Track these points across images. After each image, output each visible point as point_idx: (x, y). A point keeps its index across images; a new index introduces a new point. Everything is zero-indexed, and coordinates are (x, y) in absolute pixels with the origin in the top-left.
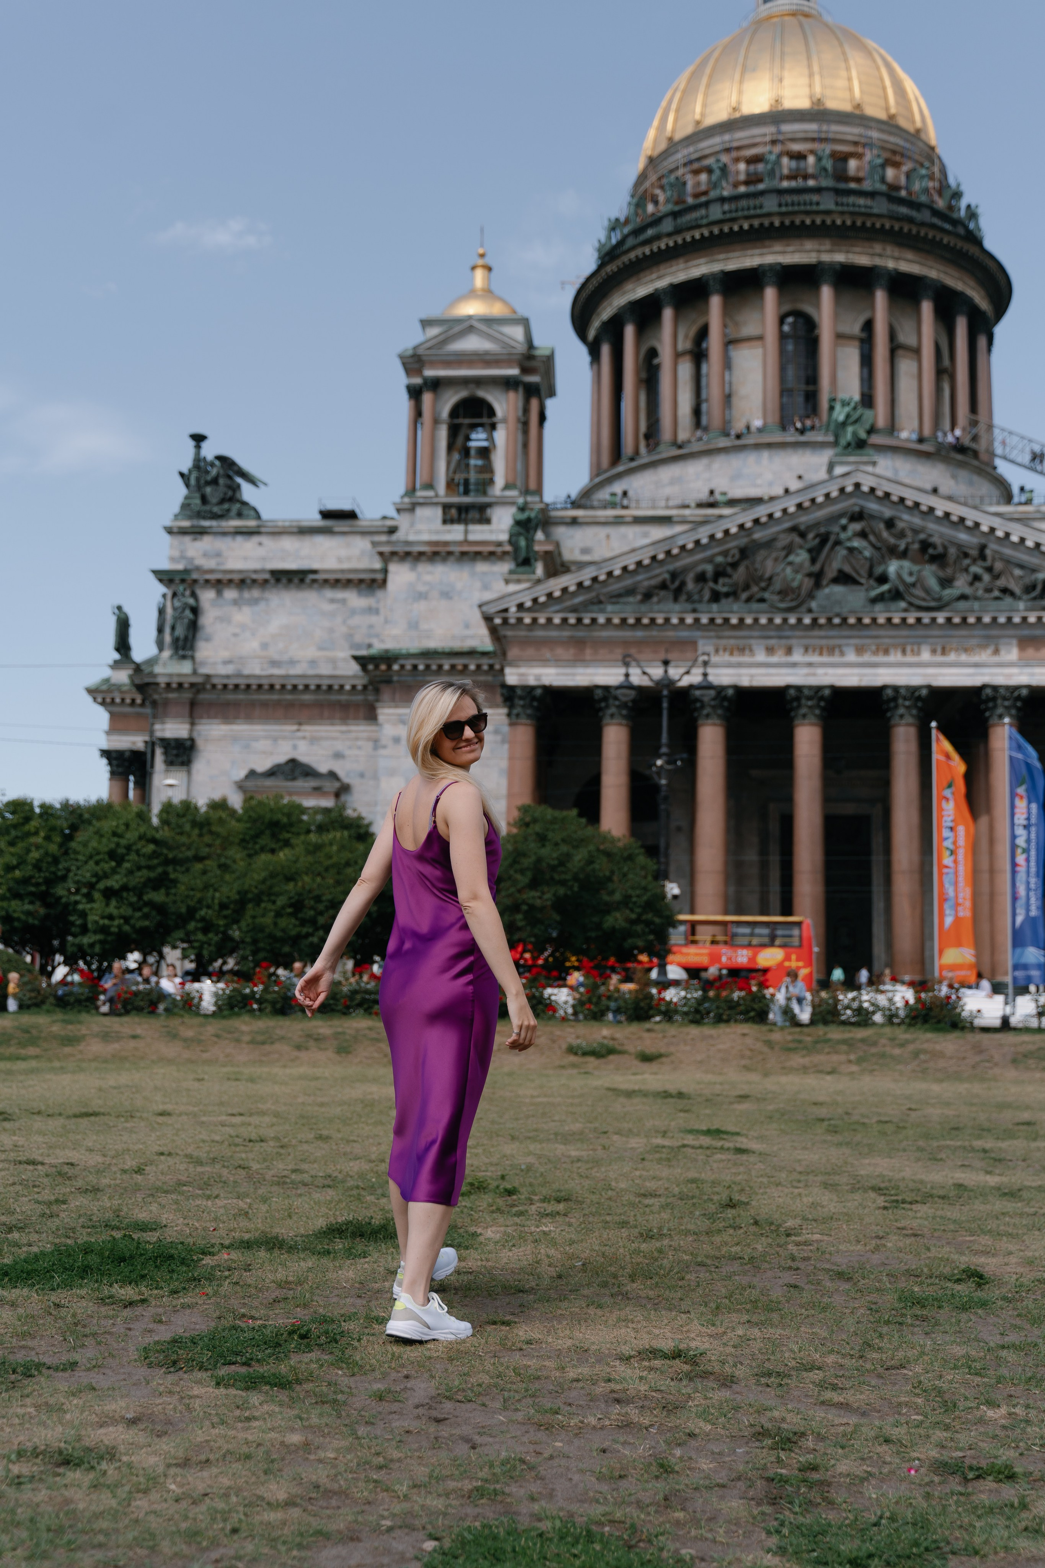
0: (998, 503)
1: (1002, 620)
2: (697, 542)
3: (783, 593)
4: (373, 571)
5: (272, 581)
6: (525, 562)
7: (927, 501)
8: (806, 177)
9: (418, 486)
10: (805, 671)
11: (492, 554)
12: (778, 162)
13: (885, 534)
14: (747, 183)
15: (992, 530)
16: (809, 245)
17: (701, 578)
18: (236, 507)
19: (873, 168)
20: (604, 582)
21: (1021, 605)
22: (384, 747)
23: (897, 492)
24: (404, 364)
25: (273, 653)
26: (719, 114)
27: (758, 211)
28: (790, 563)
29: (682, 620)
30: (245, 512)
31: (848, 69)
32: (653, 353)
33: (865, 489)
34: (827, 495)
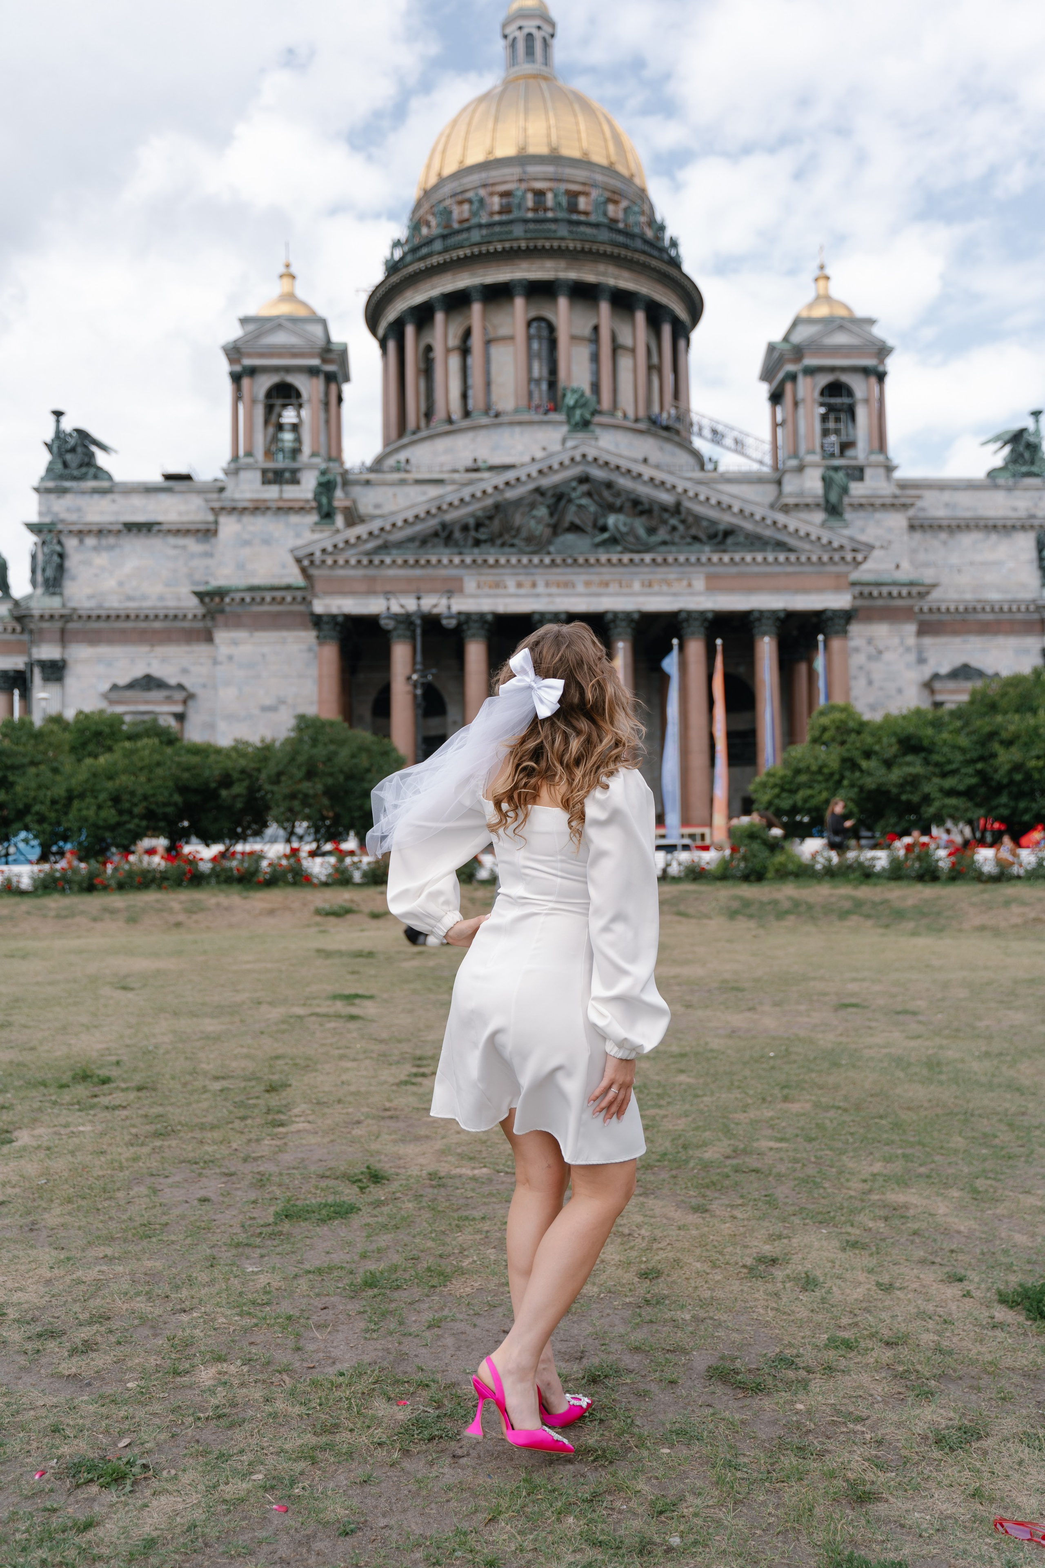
0: (693, 470)
1: (693, 559)
2: (462, 500)
3: (529, 540)
4: (208, 523)
5: (125, 532)
6: (327, 515)
7: (637, 468)
8: (546, 210)
9: (241, 452)
10: (545, 600)
11: (302, 509)
12: (523, 198)
13: (606, 494)
14: (500, 213)
15: (685, 491)
16: (549, 264)
17: (465, 528)
18: (92, 471)
19: (597, 205)
20: (389, 532)
21: (707, 549)
22: (221, 663)
23: (614, 461)
24: (227, 355)
25: (128, 589)
26: (476, 157)
27: (509, 237)
28: (534, 517)
29: (451, 561)
30: (100, 474)
31: (577, 124)
32: (429, 349)
33: (590, 458)
34: (561, 464)
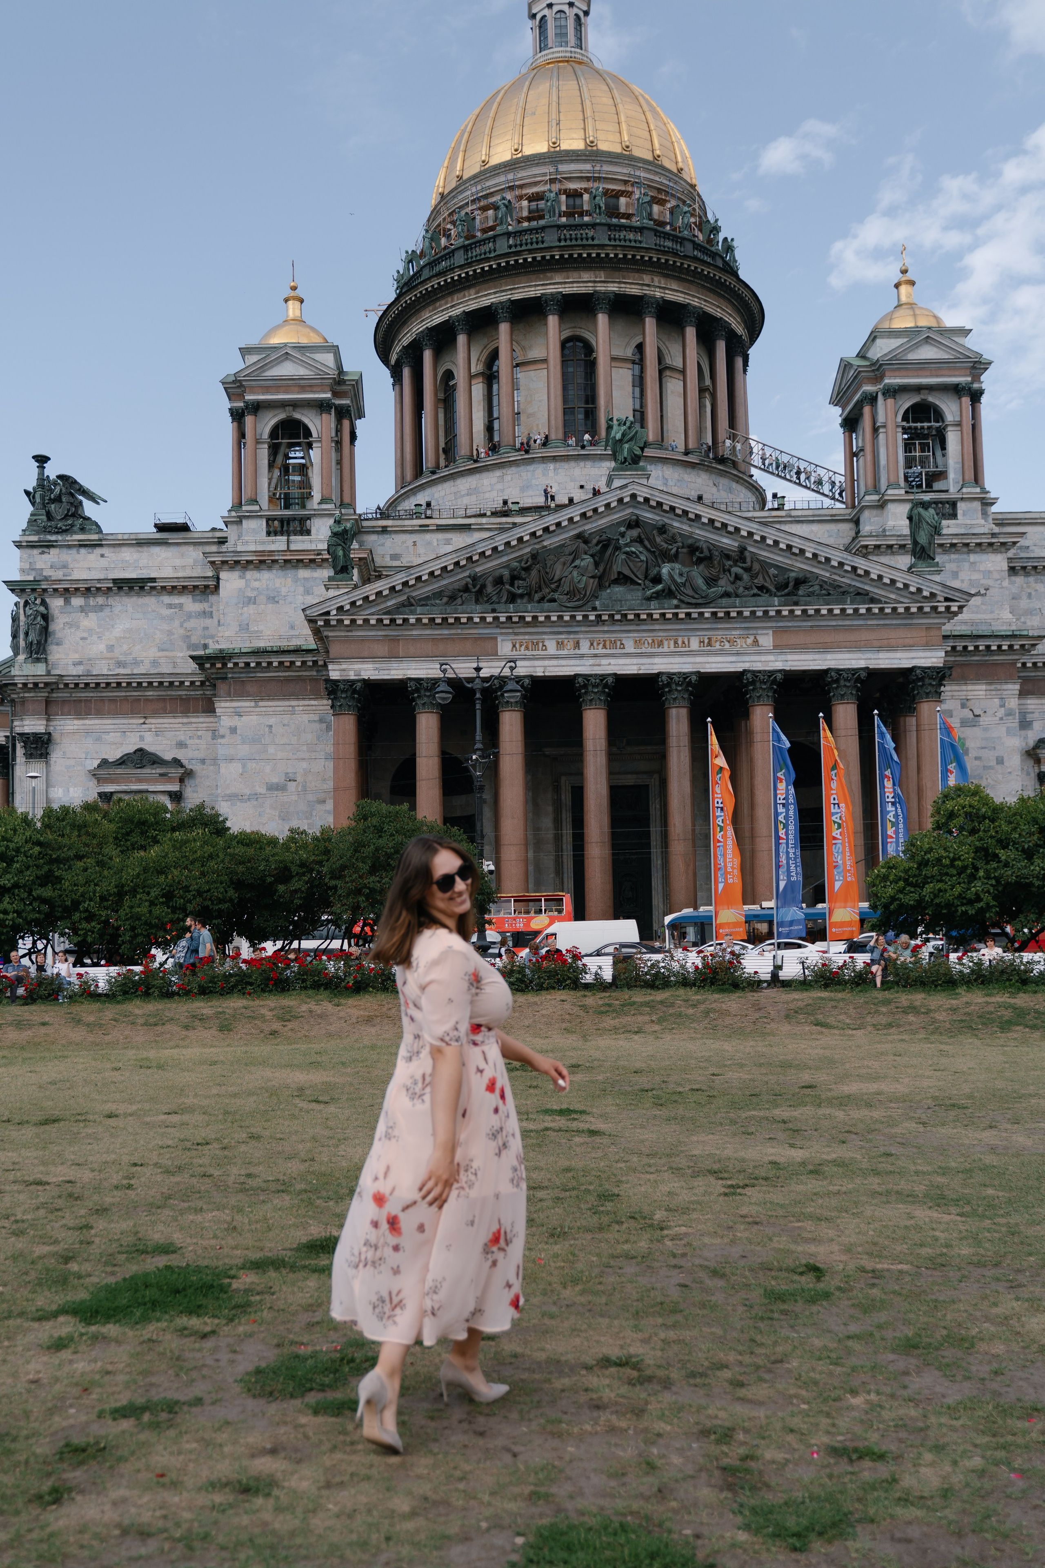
0: (754, 509)
1: (759, 612)
2: (495, 549)
4: (206, 578)
5: (115, 589)
7: (694, 509)
8: (581, 214)
9: (243, 500)
10: (591, 661)
11: (313, 561)
12: (556, 200)
13: (659, 539)
14: (529, 219)
15: (751, 534)
16: (585, 276)
17: (499, 581)
18: (78, 522)
19: (641, 205)
21: (776, 601)
22: (222, 737)
23: (668, 501)
24: (226, 390)
25: (118, 653)
26: (503, 154)
27: (541, 246)
29: (483, 619)
30: (88, 526)
33: (640, 499)
